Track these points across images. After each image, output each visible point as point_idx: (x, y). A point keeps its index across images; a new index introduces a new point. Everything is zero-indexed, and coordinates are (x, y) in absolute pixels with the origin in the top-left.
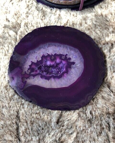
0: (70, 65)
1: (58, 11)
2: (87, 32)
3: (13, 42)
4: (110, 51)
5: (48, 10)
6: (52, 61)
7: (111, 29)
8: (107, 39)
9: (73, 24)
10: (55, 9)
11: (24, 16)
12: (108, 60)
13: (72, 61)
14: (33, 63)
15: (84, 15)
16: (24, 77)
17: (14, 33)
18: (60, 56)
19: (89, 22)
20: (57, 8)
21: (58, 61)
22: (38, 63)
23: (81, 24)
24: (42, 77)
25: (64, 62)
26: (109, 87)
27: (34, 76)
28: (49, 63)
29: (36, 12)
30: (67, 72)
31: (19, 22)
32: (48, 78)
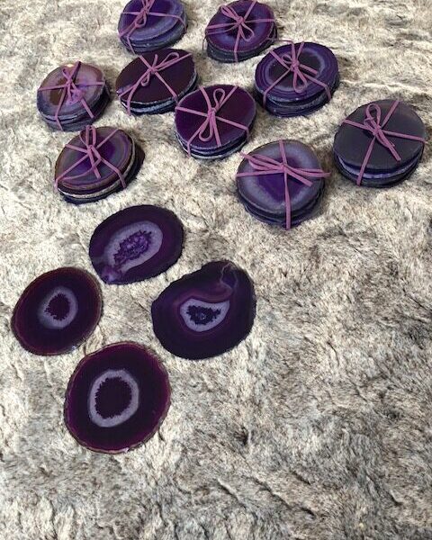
0: (148, 236)
1: (105, 201)
2: (145, 203)
3: (83, 252)
4: (173, 206)
5: (93, 206)
6: (131, 243)
7: (163, 188)
8: (166, 198)
9: (128, 204)
10: (100, 201)
11: (74, 225)
12: (176, 213)
13: (148, 232)
14: (115, 255)
15: (132, 190)
16: (116, 269)
17: (77, 245)
18: (135, 235)
19: (141, 194)
20: (101, 199)
21: (136, 240)
22: (120, 252)
23: (135, 200)
24: (132, 259)
25: (142, 237)
26: (190, 232)
27: (124, 263)
28: (129, 246)
29: (84, 215)
30: (150, 242)
31: (74, 233)
32: (138, 257)
